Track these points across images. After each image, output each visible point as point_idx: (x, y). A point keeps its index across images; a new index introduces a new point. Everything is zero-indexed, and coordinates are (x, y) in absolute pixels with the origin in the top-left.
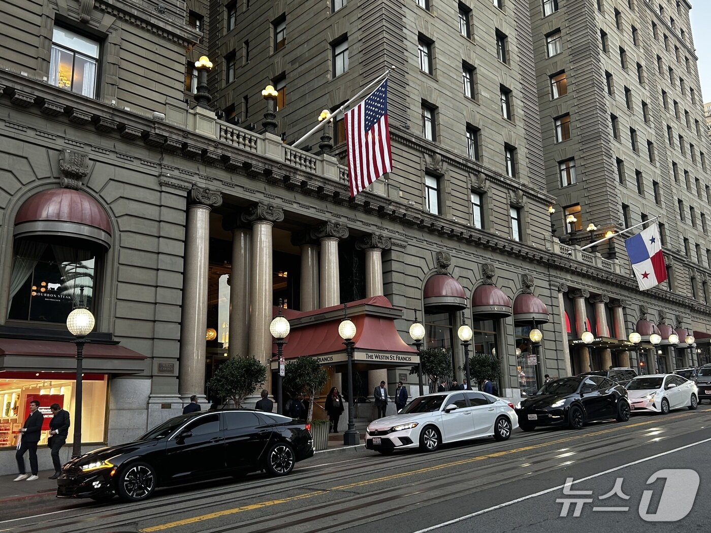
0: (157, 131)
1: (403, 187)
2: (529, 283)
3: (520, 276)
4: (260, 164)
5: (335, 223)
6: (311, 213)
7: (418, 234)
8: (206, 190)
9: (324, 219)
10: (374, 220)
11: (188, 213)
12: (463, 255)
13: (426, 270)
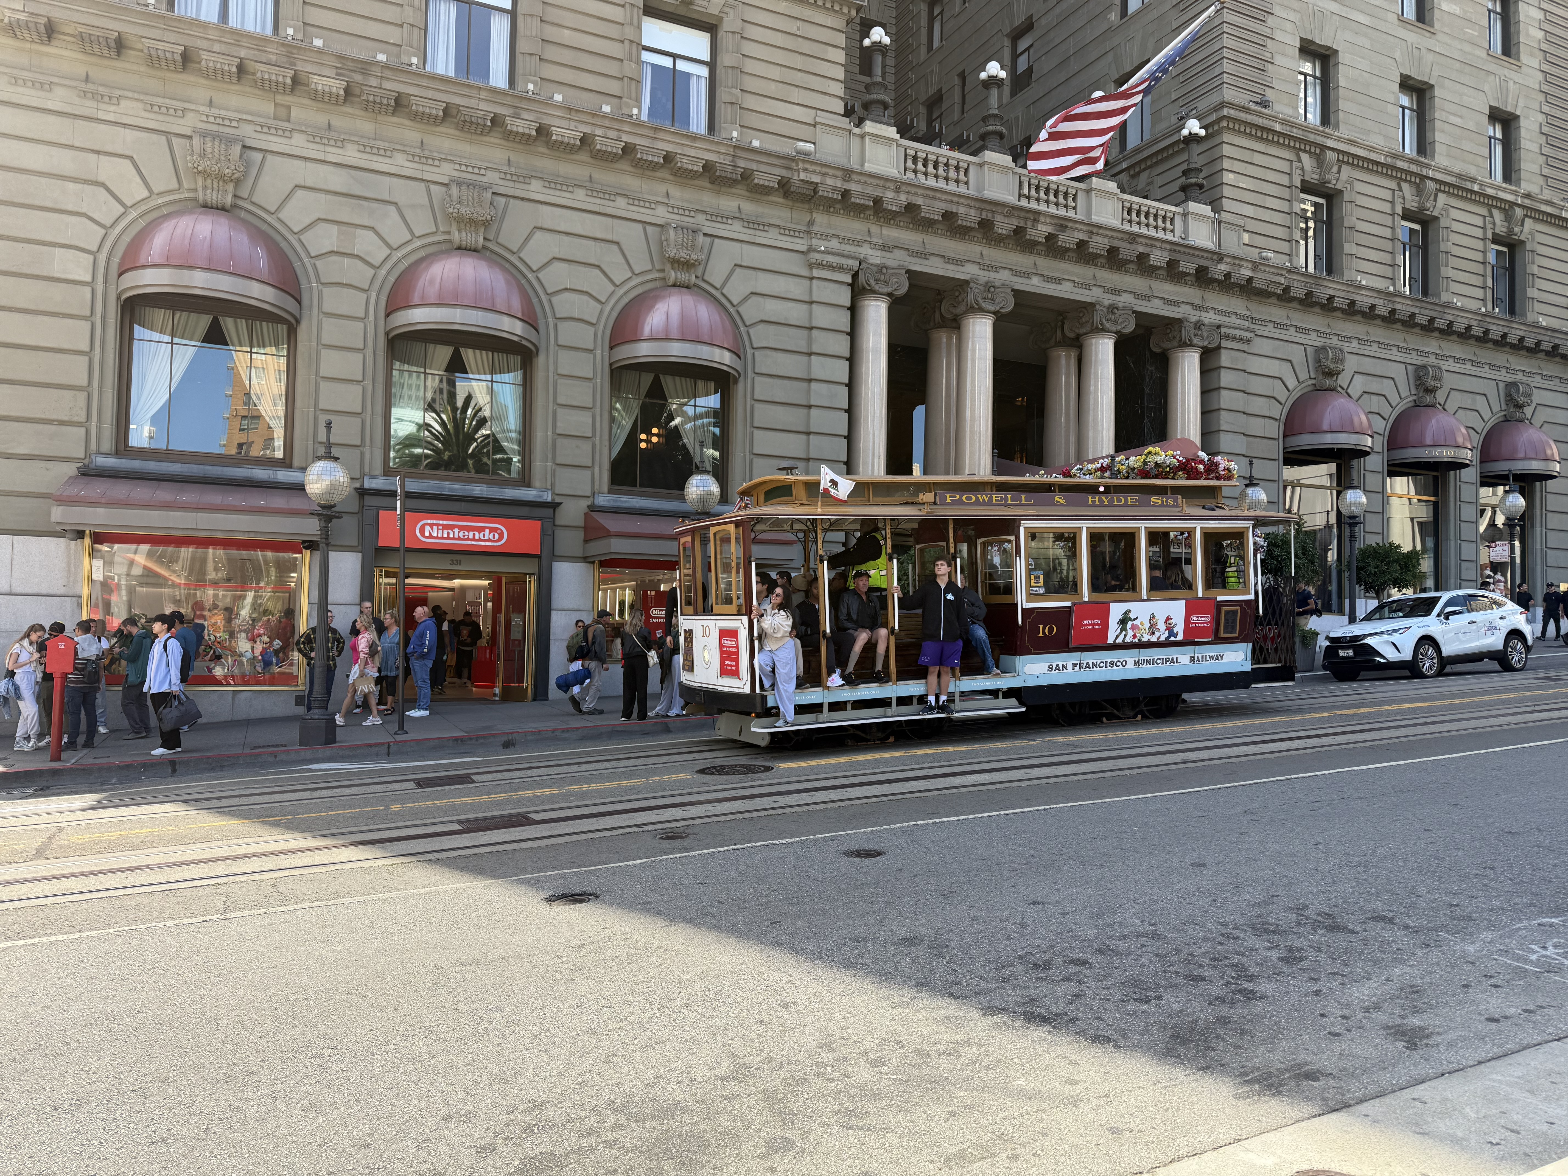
0: (803, 176)
1: (1251, 225)
2: (1521, 400)
3: (1502, 386)
4: (973, 212)
5: (1110, 306)
6: (1065, 291)
7: (1278, 313)
8: (881, 268)
9: (1089, 300)
10: (1190, 293)
11: (854, 310)
12: (1374, 350)
13: (1291, 383)
